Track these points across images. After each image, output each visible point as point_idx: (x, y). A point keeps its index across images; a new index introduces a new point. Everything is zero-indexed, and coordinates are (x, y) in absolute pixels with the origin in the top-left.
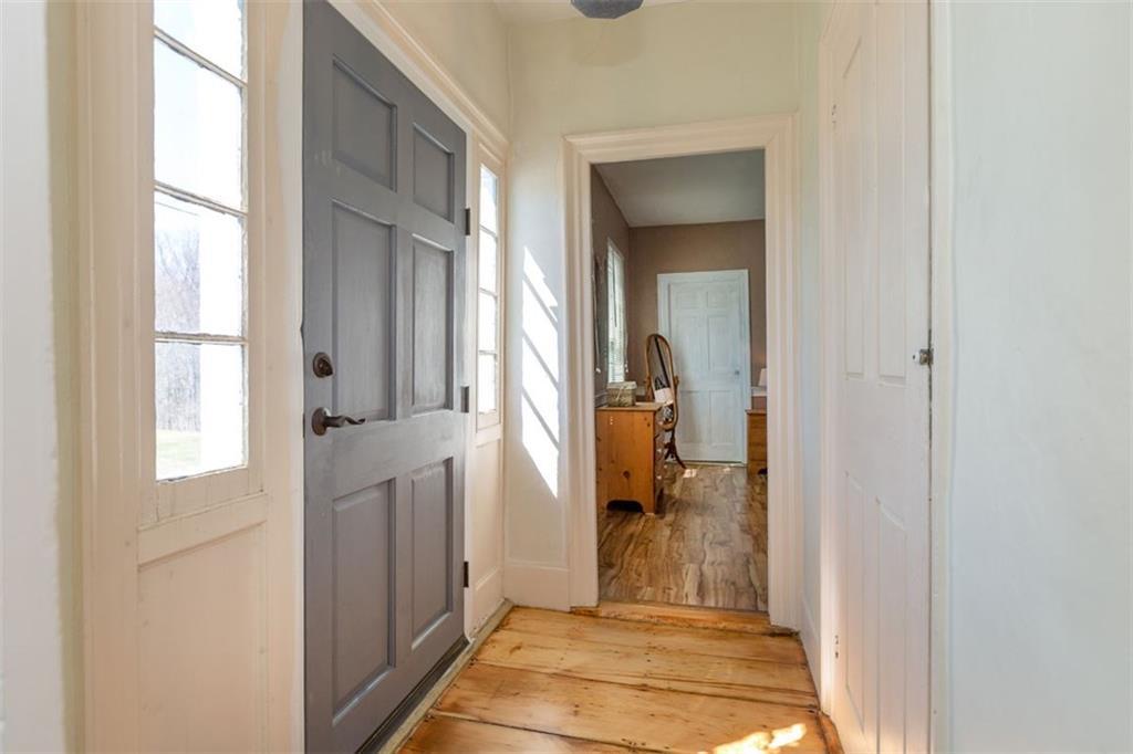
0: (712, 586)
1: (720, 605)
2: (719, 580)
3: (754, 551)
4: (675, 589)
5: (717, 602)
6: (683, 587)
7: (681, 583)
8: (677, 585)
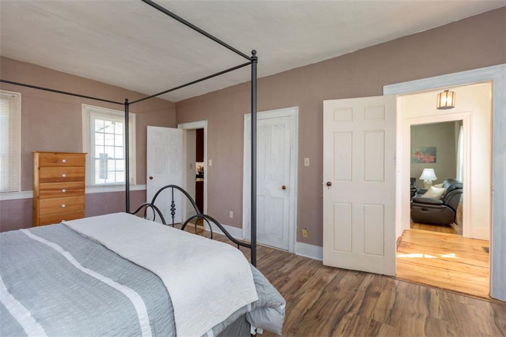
0: (422, 297)
1: (417, 286)
2: (417, 300)
3: (380, 325)
4: (445, 299)
5: (419, 288)
6: (440, 299)
7: (443, 304)
8: (444, 302)
